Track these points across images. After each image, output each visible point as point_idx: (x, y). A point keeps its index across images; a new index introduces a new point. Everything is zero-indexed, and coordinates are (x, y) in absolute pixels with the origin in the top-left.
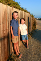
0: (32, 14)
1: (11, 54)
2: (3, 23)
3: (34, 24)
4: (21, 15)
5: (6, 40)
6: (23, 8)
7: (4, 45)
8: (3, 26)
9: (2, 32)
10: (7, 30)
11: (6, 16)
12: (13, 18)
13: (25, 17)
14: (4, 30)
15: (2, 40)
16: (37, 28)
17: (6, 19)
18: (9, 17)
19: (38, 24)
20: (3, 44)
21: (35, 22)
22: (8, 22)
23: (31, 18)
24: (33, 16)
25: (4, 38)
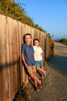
0: (49, 34)
1: (22, 85)
3: (52, 47)
4: (35, 35)
5: (16, 66)
6: (37, 25)
7: (14, 72)
8: (13, 48)
9: (11, 56)
10: (17, 53)
13: (40, 37)
14: (13, 54)
15: (11, 66)
16: (55, 53)
18: (20, 37)
20: (12, 71)
21: (53, 44)
22: (19, 43)
23: (48, 39)
24: (50, 37)
25: (14, 63)
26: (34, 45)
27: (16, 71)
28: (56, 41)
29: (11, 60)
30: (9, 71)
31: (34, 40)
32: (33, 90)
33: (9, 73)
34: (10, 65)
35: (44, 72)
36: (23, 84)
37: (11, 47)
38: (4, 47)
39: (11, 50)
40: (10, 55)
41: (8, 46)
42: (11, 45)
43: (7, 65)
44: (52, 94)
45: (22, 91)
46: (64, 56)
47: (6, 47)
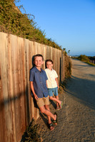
0: (64, 49)
1: (31, 123)
2: (17, 70)
3: (69, 68)
4: (47, 54)
5: (22, 99)
7: (20, 107)
8: (18, 76)
9: (16, 87)
10: (24, 81)
11: (22, 57)
12: (34, 65)
13: (53, 56)
14: (19, 83)
17: (23, 63)
19: (75, 67)
20: (17, 107)
21: (70, 64)
22: (26, 68)
25: (20, 95)
26: (46, 68)
27: (22, 105)
28: (74, 58)
29: (16, 92)
30: (13, 107)
31: (47, 61)
32: (46, 127)
33: (13, 109)
34: (15, 98)
35: (60, 102)
36: (33, 120)
37: (15, 74)
38: (5, 76)
39: (16, 79)
40: (14, 86)
41: (11, 74)
42: (15, 71)
43: (10, 100)
44: (71, 133)
45: (32, 131)
46: (84, 78)
47: (8, 76)
